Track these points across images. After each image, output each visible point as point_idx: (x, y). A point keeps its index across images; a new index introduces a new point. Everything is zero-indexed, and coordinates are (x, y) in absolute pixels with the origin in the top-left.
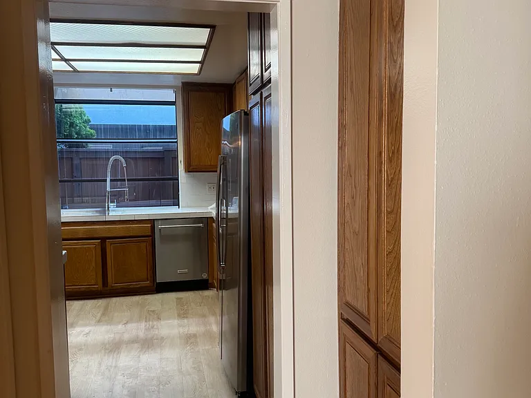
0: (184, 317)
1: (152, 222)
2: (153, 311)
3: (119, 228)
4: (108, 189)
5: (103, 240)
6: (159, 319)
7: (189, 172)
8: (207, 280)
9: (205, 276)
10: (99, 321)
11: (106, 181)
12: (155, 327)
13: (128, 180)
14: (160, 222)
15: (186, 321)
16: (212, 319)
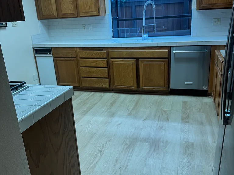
0: (186, 122)
1: (169, 48)
2: (165, 111)
3: (147, 52)
4: (144, 25)
5: (137, 59)
6: (168, 120)
7: (200, 9)
8: (206, 91)
9: (205, 88)
10: (129, 115)
11: (142, 19)
12: (164, 128)
13: (156, 18)
14: (175, 48)
15: (187, 126)
16: (208, 128)
